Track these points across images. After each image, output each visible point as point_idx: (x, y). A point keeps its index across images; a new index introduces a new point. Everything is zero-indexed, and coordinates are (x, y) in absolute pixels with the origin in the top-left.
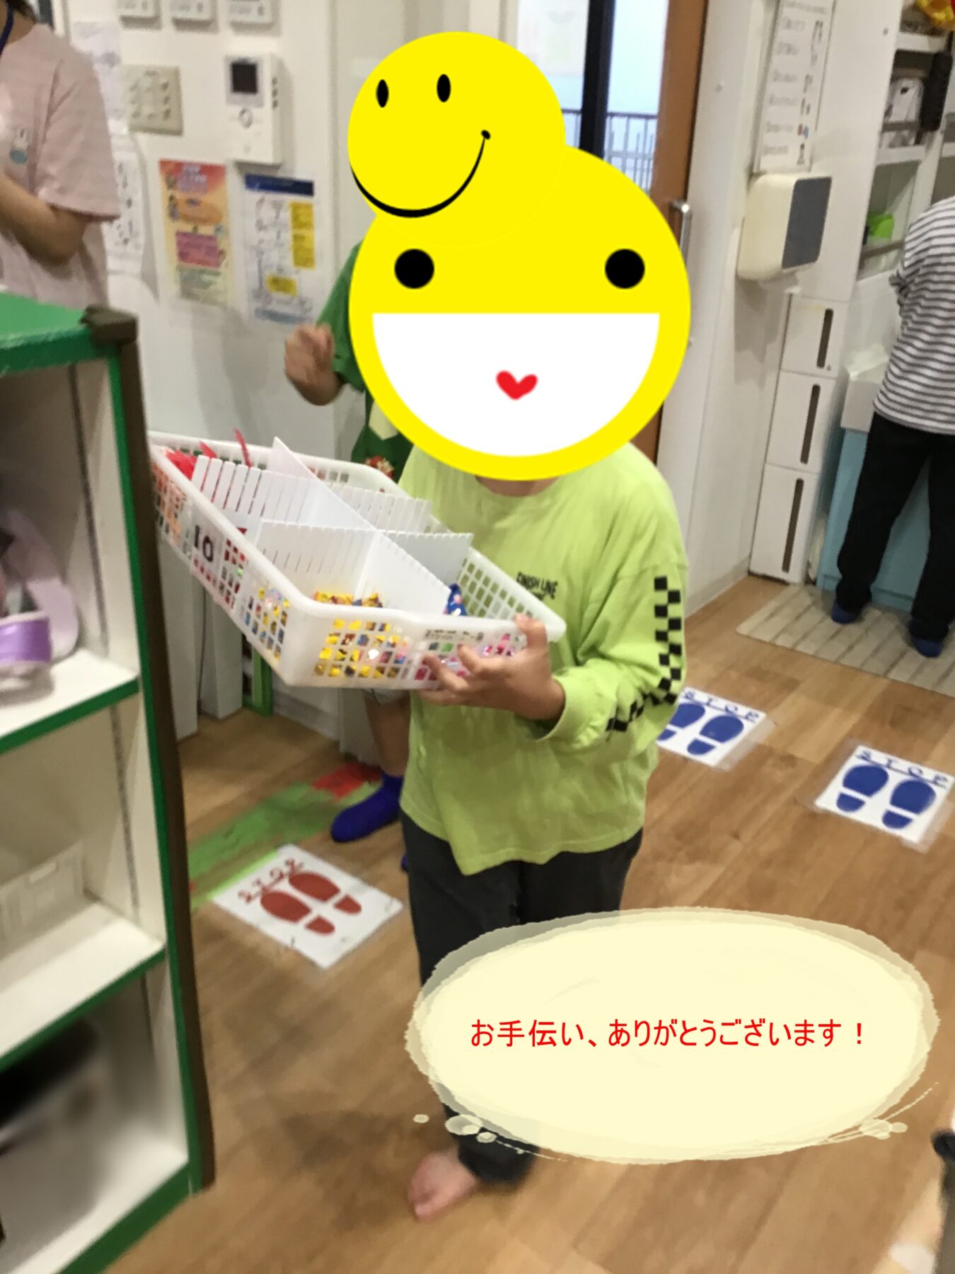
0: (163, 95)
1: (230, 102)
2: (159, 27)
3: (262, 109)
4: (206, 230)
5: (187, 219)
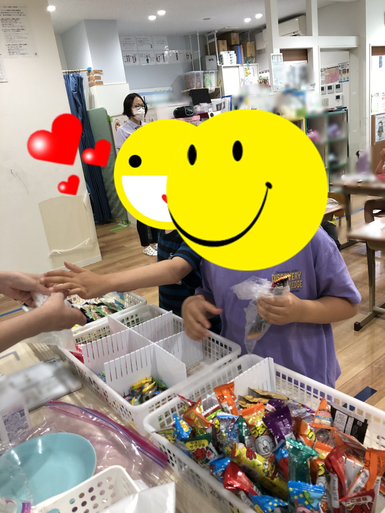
0: (326, 101)
1: (336, 100)
2: (326, 94)
3: (340, 100)
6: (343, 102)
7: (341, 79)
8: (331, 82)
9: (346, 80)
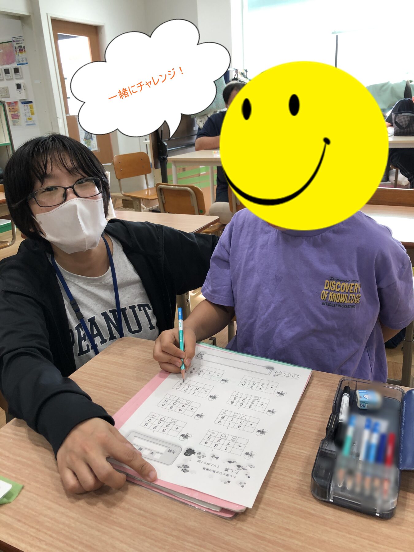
0: (6, 91)
1: (17, 90)
2: (4, 81)
3: (22, 91)
4: (16, 113)
5: (12, 111)
6: (26, 94)
7: (18, 60)
8: (8, 64)
9: (25, 62)
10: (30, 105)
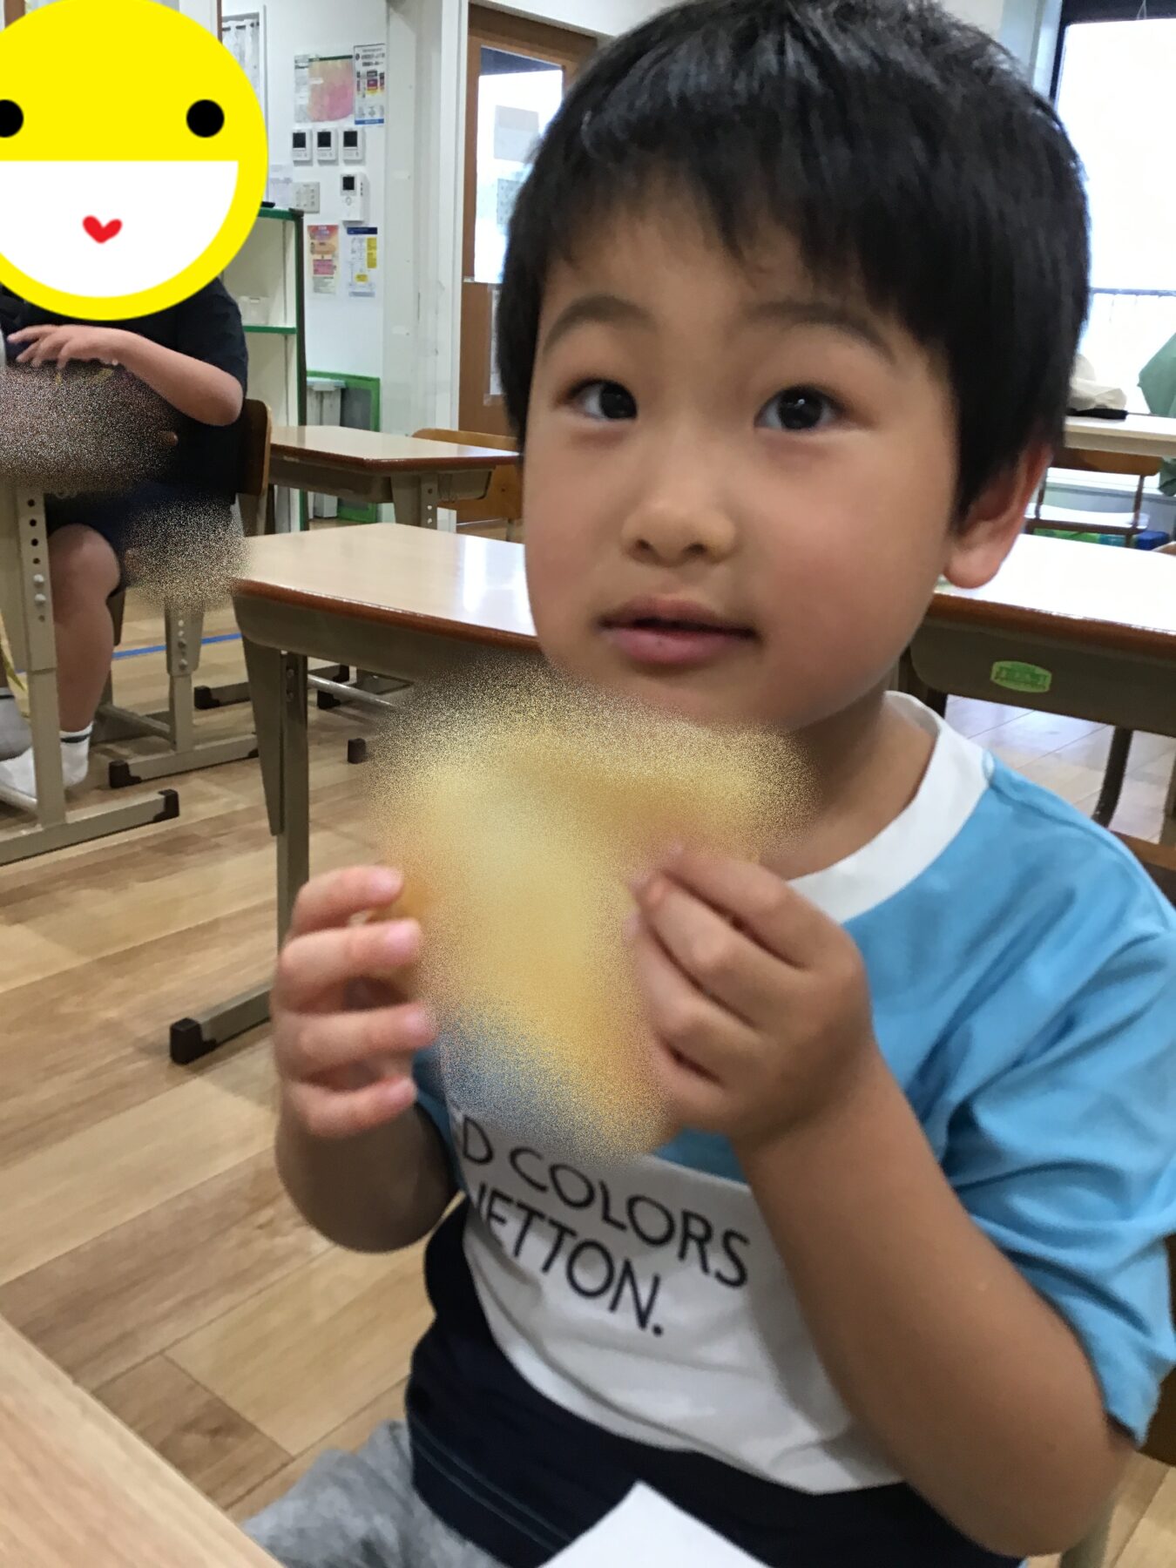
0: (311, 194)
1: (342, 194)
2: (312, 165)
3: (355, 195)
4: (327, 257)
5: (319, 253)
6: (365, 209)
7: (361, 109)
8: (331, 118)
9: (377, 117)
10: (369, 240)
